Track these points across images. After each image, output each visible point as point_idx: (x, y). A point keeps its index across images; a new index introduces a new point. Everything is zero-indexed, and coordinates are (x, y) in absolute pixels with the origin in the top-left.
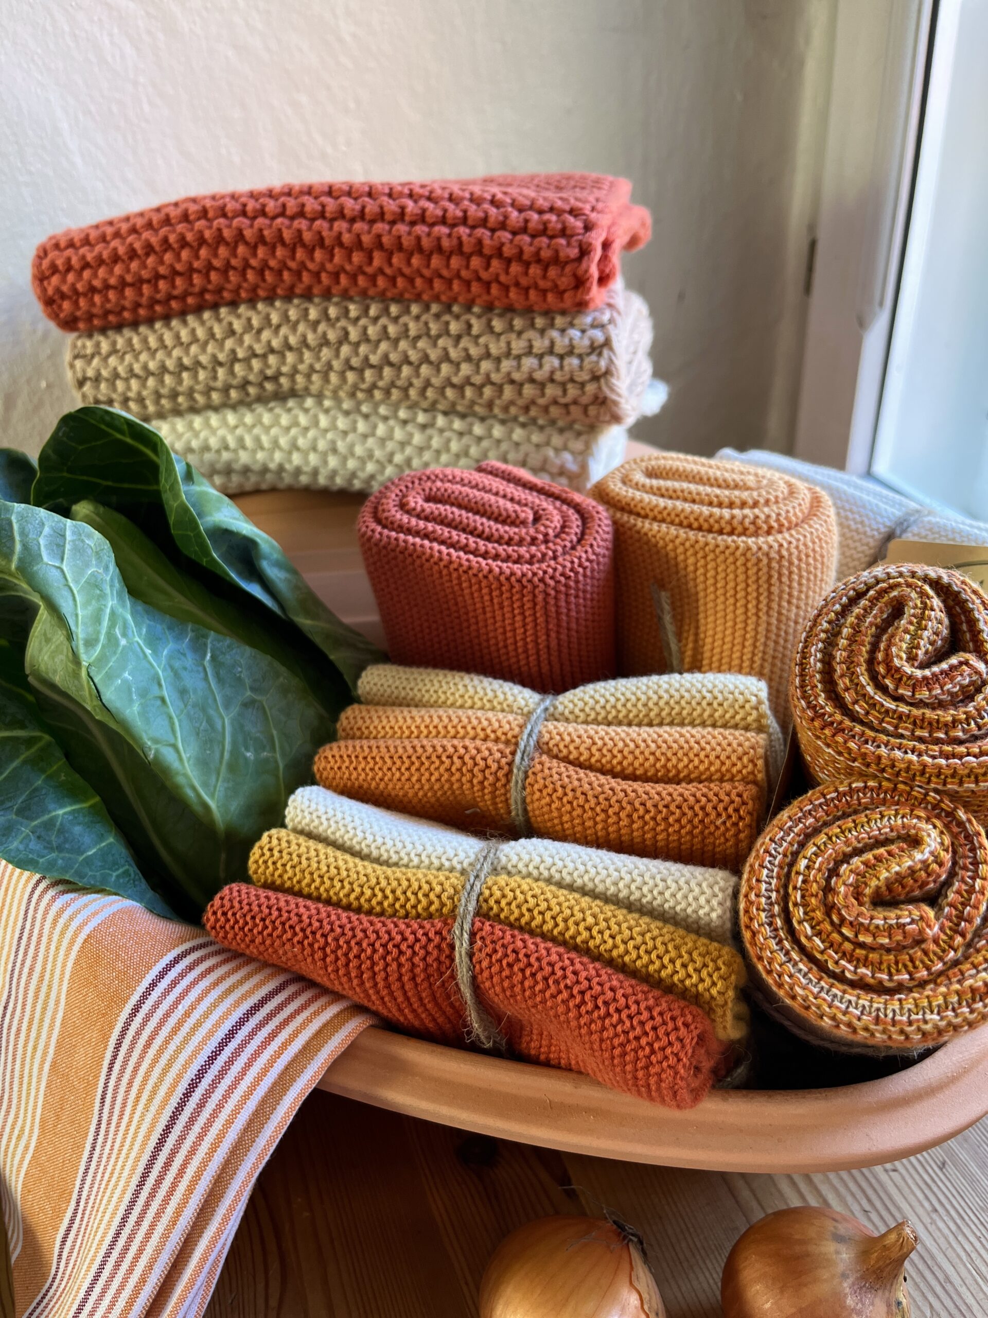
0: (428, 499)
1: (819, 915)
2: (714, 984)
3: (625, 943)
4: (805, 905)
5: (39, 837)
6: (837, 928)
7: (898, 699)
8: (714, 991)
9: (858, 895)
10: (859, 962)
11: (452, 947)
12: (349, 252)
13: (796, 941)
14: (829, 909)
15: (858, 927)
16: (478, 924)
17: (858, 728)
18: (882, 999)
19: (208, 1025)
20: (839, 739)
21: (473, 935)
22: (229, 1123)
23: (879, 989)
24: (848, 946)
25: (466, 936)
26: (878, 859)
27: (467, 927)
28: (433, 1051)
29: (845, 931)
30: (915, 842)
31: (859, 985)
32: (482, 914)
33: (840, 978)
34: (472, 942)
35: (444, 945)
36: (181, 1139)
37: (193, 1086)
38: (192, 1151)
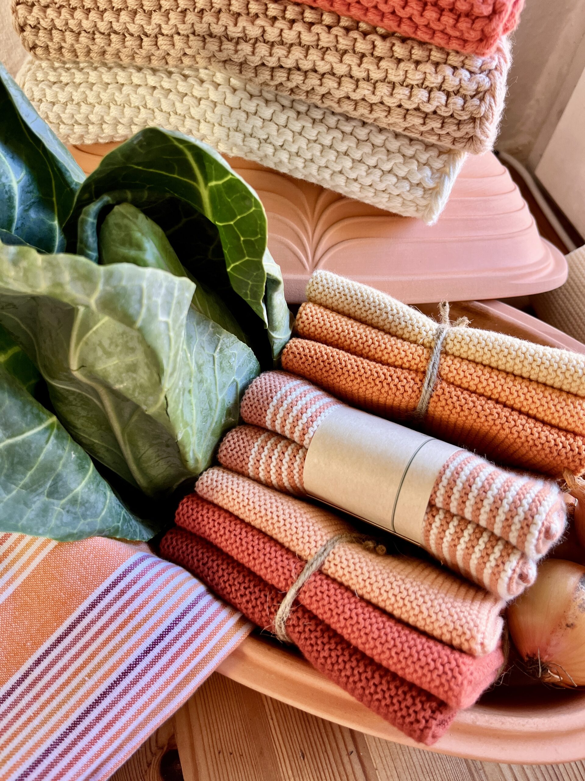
36: (114, 703)
37: (131, 668)
38: (122, 712)
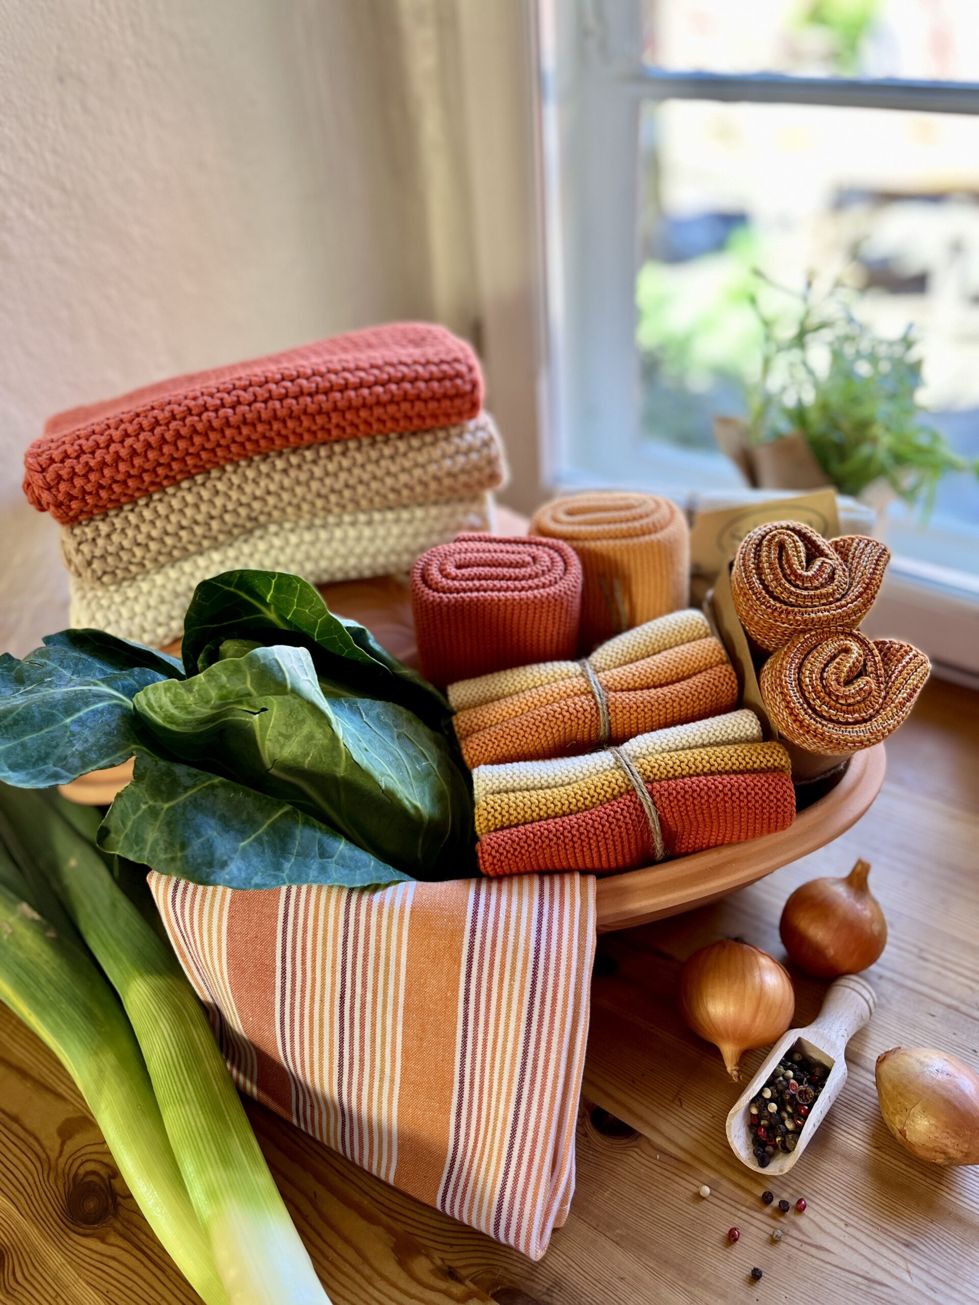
0: (459, 567)
1: (827, 699)
2: (781, 759)
3: (730, 760)
4: (818, 698)
5: (343, 866)
6: (837, 701)
7: (806, 589)
8: (783, 763)
9: (839, 683)
10: (854, 712)
11: (641, 805)
12: (313, 416)
13: (823, 717)
14: (829, 694)
15: (846, 697)
16: (650, 787)
17: (796, 609)
18: (868, 724)
19: (524, 915)
20: (791, 617)
21: (650, 793)
22: (569, 958)
23: (865, 721)
24: (844, 708)
25: (647, 795)
26: (838, 663)
27: (644, 790)
29: (840, 701)
30: (847, 651)
31: (857, 722)
32: (648, 781)
33: (848, 723)
34: (652, 796)
35: (637, 806)
36: (545, 983)
37: (537, 951)
38: (556, 985)
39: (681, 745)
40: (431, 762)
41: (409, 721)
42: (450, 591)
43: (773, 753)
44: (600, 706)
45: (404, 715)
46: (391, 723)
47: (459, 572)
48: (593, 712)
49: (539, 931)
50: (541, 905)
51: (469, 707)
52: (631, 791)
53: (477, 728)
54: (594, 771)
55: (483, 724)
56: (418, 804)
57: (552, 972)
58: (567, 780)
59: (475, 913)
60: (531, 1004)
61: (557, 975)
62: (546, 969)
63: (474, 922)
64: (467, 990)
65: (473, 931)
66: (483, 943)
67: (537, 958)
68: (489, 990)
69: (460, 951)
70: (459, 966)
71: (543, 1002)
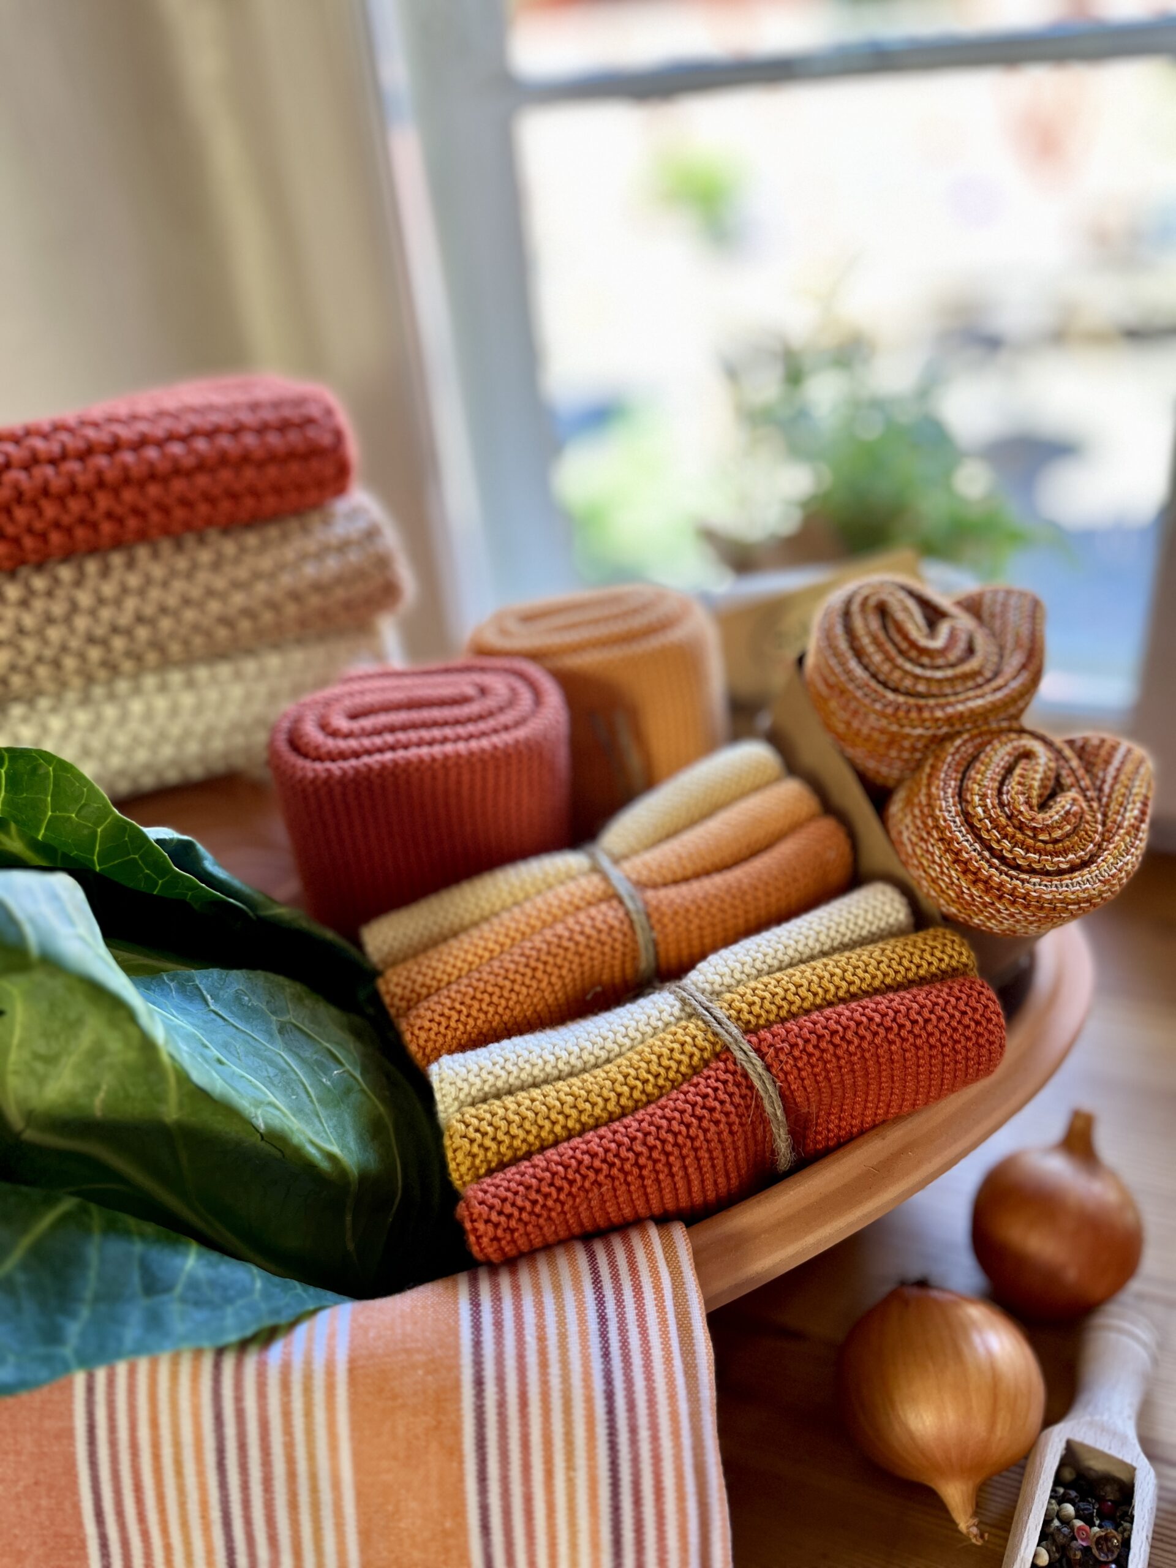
0: (353, 716)
1: (1019, 836)
2: (961, 954)
3: (878, 969)
4: (1005, 837)
6: (1035, 837)
7: (938, 668)
8: (964, 959)
9: (1031, 808)
10: (1065, 852)
11: (746, 1076)
13: (1018, 868)
14: (1021, 827)
15: (1048, 829)
16: (754, 1039)
17: (932, 702)
18: (1093, 867)
19: (573, 1328)
20: (926, 714)
21: (758, 1050)
22: (672, 1397)
23: (1085, 864)
24: (1050, 847)
25: (752, 1054)
26: (1022, 776)
27: (746, 1047)
28: (759, 1202)
29: (1041, 837)
30: (1028, 755)
31: (1073, 869)
32: (748, 1030)
33: (1061, 872)
34: (762, 1056)
35: (740, 1078)
36: (635, 1460)
37: (610, 1396)
38: (657, 1459)
39: (787, 959)
40: (348, 1067)
41: (299, 1000)
42: (343, 756)
43: (945, 945)
44: (635, 917)
45: (288, 990)
46: (264, 1007)
47: (356, 725)
48: (626, 928)
49: (606, 1355)
50: (600, 1301)
51: (405, 959)
52: (723, 1054)
53: (424, 991)
54: (649, 1030)
55: (435, 983)
56: (335, 1149)
57: (644, 1434)
58: (603, 1054)
59: (477, 1344)
60: (616, 1509)
61: (655, 1438)
62: (633, 1430)
63: (478, 1363)
64: (484, 1509)
65: (479, 1383)
66: (502, 1404)
67: (611, 1411)
68: (528, 1499)
69: (457, 1431)
70: (461, 1462)
71: (637, 1502)
